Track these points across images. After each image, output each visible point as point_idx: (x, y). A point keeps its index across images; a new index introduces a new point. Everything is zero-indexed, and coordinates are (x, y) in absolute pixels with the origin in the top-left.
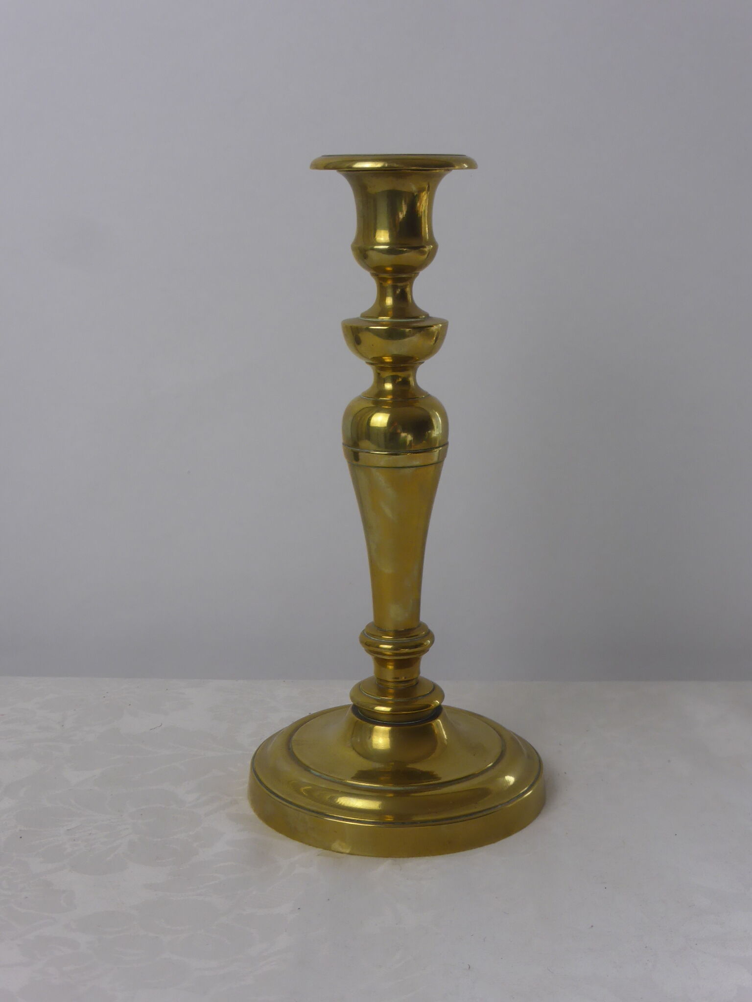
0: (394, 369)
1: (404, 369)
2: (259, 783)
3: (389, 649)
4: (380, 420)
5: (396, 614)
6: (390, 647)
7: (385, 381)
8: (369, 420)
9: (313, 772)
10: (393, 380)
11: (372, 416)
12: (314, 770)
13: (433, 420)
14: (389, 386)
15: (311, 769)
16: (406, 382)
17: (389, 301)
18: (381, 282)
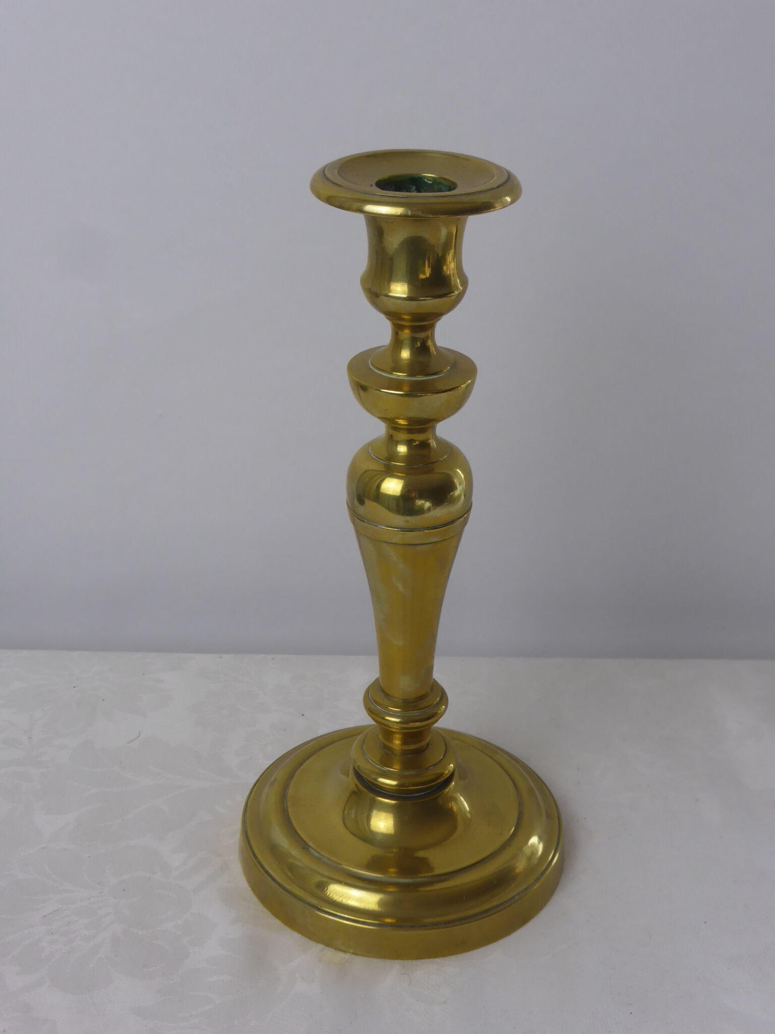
0: (410, 431)
1: (422, 431)
2: (252, 856)
3: (397, 723)
4: (393, 486)
5: (405, 685)
6: (398, 720)
7: (397, 443)
8: (379, 487)
9: (312, 851)
10: (409, 443)
11: (382, 481)
12: (314, 850)
13: (455, 480)
14: (402, 449)
15: (310, 846)
16: (424, 445)
17: (405, 354)
18: (398, 328)
